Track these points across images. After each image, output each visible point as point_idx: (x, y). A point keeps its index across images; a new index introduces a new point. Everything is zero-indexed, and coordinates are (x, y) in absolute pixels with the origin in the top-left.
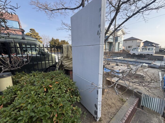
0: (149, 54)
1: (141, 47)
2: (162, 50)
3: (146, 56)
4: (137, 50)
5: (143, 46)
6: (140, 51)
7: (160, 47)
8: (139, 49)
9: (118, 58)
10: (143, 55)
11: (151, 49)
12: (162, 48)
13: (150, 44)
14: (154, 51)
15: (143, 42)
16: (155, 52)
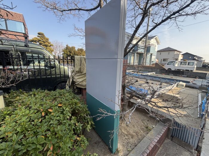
0: (188, 70)
1: (179, 61)
2: (206, 65)
3: (184, 72)
4: (173, 64)
5: (181, 60)
6: (177, 66)
7: (204, 61)
8: (177, 63)
9: (149, 74)
10: (181, 71)
11: (191, 64)
12: (206, 63)
13: (190, 58)
14: (195, 67)
15: (182, 55)
16: (197, 67)
